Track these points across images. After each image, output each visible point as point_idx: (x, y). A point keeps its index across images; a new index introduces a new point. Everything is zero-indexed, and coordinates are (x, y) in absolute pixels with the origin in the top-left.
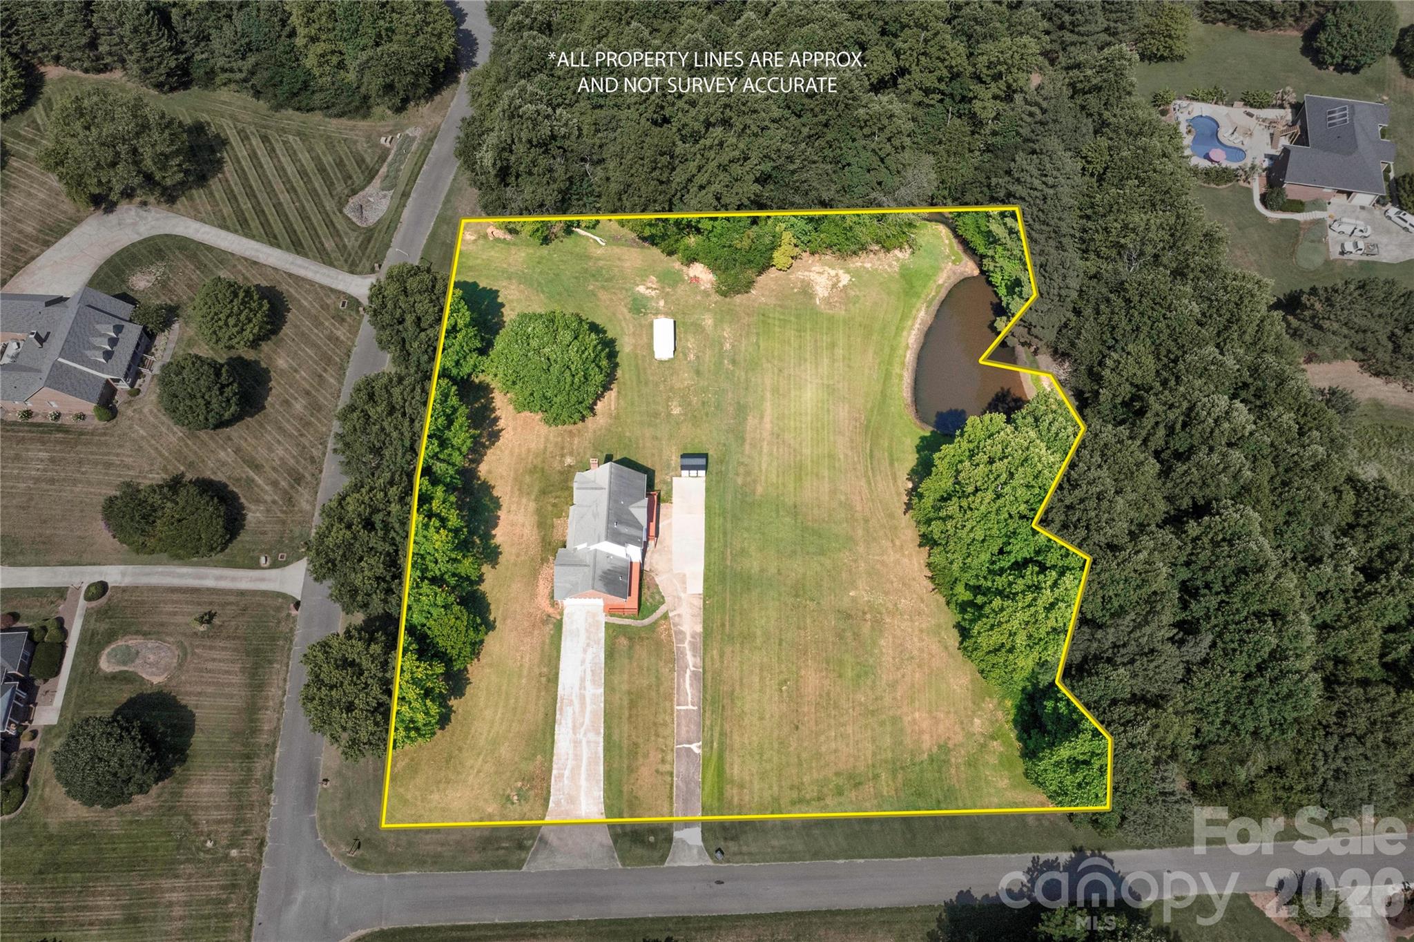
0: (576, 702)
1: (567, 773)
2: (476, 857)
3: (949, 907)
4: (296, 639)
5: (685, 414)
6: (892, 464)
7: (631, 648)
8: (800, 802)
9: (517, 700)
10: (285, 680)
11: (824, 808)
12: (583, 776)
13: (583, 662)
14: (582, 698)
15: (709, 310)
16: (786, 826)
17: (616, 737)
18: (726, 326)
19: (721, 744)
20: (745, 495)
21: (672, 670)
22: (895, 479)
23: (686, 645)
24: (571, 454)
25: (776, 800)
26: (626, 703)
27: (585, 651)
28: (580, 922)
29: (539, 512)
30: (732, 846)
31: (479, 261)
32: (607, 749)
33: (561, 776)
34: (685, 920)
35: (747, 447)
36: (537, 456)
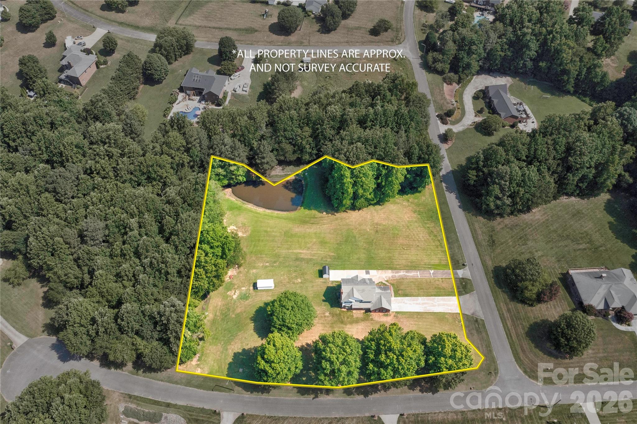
0: (425, 306)
1: (450, 308)
2: (484, 334)
3: (464, 210)
4: (417, 412)
5: (301, 277)
6: (316, 218)
7: (402, 290)
8: (442, 246)
9: (427, 325)
10: (435, 413)
11: (442, 239)
12: (448, 303)
13: (410, 304)
14: (423, 304)
15: (248, 271)
16: (450, 248)
17: (435, 293)
18: (257, 265)
19: (429, 265)
20: (335, 258)
21: (406, 279)
22: (322, 217)
23: (397, 275)
24: (324, 313)
25: (442, 251)
26: (422, 291)
27: (406, 303)
28: (495, 302)
29: (351, 323)
30: (461, 262)
31: (215, 364)
32: (439, 296)
33: (451, 310)
34: (486, 274)
35: (314, 258)
36: (325, 326)
